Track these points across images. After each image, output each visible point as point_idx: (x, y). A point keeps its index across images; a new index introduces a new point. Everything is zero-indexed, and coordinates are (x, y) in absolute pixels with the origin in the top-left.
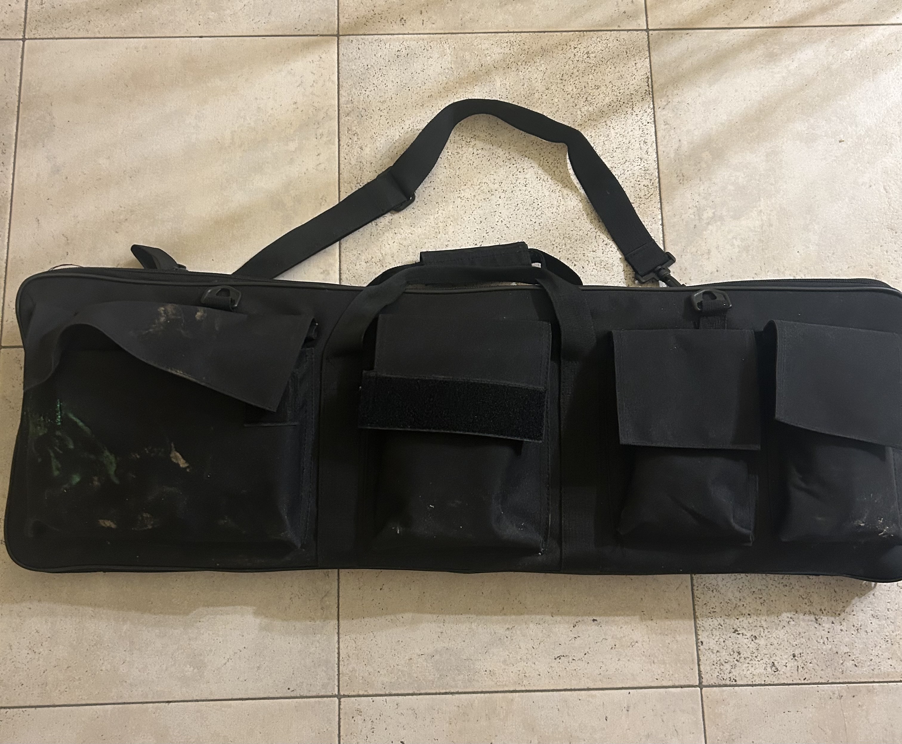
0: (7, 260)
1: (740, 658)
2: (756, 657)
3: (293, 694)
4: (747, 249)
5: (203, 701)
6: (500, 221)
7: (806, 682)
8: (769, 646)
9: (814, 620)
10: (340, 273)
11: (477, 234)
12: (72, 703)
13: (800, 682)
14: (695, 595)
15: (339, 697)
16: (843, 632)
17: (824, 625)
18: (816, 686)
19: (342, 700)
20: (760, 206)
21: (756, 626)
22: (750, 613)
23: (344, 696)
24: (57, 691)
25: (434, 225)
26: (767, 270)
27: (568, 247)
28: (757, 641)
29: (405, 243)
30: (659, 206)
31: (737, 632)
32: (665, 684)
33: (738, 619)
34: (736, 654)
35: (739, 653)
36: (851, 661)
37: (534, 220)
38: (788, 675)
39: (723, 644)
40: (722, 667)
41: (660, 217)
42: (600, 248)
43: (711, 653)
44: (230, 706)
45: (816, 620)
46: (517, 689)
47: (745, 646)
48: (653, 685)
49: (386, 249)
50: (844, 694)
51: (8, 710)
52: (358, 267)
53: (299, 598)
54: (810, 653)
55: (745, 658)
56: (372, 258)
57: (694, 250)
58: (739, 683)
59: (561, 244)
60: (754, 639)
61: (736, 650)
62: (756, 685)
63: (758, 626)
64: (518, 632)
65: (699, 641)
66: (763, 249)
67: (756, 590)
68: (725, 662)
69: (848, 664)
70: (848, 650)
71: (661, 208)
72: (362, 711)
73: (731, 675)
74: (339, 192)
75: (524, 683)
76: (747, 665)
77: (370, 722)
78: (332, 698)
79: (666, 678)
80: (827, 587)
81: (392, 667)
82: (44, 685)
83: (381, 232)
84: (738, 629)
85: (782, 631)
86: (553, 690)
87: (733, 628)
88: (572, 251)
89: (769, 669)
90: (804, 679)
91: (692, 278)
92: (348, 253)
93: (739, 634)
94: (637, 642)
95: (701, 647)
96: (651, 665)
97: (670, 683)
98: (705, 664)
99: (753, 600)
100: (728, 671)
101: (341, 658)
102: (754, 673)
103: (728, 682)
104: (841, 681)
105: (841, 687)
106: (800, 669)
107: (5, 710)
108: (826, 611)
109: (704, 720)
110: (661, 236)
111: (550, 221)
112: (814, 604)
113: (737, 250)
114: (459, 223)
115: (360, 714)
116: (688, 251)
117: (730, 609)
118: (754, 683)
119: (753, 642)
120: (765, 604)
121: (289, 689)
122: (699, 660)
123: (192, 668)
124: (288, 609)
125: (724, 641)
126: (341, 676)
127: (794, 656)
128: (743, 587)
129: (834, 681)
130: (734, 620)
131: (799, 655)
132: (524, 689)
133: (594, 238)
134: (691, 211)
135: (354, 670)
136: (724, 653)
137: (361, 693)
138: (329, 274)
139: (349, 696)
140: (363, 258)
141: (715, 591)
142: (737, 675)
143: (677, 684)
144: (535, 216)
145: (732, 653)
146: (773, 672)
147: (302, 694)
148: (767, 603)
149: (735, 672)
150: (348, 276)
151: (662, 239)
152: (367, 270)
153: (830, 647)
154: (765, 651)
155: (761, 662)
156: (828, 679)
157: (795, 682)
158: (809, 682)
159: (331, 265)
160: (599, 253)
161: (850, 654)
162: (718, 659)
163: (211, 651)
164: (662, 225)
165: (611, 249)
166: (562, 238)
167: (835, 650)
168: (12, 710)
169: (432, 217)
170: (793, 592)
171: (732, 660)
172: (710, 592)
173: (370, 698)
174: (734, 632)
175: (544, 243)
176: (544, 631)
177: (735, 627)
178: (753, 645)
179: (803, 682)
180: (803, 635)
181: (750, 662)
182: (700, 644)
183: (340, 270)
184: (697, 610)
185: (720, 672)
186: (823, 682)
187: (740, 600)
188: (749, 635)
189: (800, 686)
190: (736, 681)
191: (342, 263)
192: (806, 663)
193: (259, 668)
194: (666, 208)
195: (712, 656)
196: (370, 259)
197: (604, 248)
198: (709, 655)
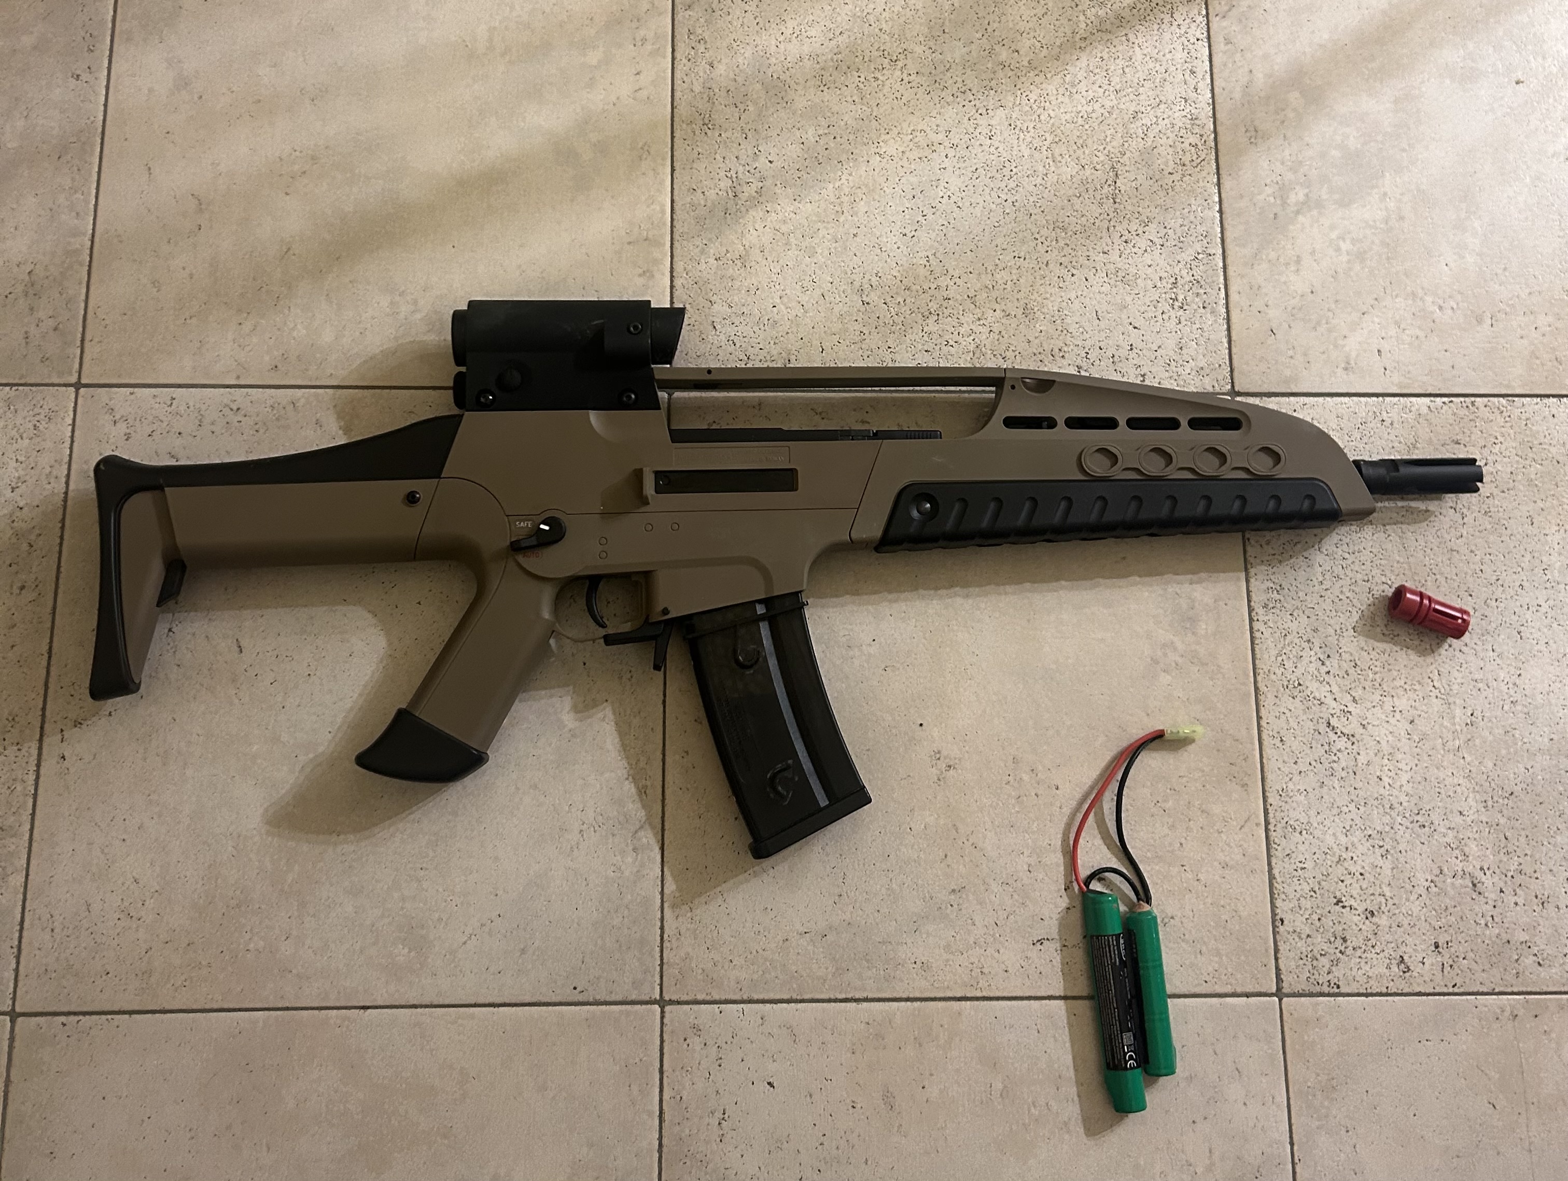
0: (93, 236)
1: (1346, 948)
2: (1373, 947)
3: (581, 998)
4: (1361, 256)
5: (426, 1006)
6: (946, 197)
7: (1456, 990)
8: (1395, 928)
9: (1471, 885)
10: (672, 277)
11: (907, 217)
12: (195, 1007)
13: (1445, 990)
14: (1272, 839)
15: (662, 1003)
16: (1518, 908)
17: (1486, 895)
18: (1473, 997)
19: (668, 1008)
20: (1383, 186)
21: (1373, 894)
22: (1362, 871)
23: (671, 1002)
24: (169, 986)
25: (833, 199)
26: (1394, 294)
27: (1061, 243)
28: (1374, 920)
29: (784, 229)
30: (1215, 180)
31: (1341, 904)
32: (1219, 989)
33: (1342, 881)
34: (1339, 941)
35: (1344, 940)
36: (1531, 957)
37: (1004, 197)
38: (1427, 979)
39: (1318, 924)
40: (1315, 963)
41: (1217, 199)
42: (1116, 247)
43: (1297, 939)
44: (472, 1017)
45: (1474, 885)
46: (968, 995)
47: (1354, 927)
48: (1198, 990)
49: (751, 238)
50: (1521, 1012)
51: (81, 1017)
52: (703, 266)
53: (595, 831)
54: (1463, 941)
55: (1354, 949)
56: (727, 251)
57: (1273, 255)
58: (1343, 990)
59: (1049, 240)
60: (1369, 915)
61: (1339, 934)
62: (1372, 995)
63: (1377, 893)
64: (971, 897)
65: (1278, 917)
66: (1388, 258)
67: (1374, 833)
68: (1321, 955)
69: (1526, 960)
70: (1527, 938)
71: (1219, 184)
72: (701, 1027)
73: (1330, 977)
74: (673, 137)
75: (980, 985)
76: (1358, 960)
77: (715, 1048)
78: (649, 1006)
79: (1220, 979)
80: (1492, 831)
81: (754, 952)
82: (146, 976)
83: (743, 209)
84: (1343, 899)
85: (1417, 903)
86: (1029, 998)
87: (1335, 897)
88: (1067, 250)
89: (1395, 968)
90: (1454, 986)
91: (1270, 303)
92: (685, 242)
93: (1344, 907)
94: (1172, 918)
95: (1281, 929)
96: (1196, 957)
97: (1228, 989)
98: (1288, 958)
99: (1369, 849)
100: (1326, 970)
101: (666, 936)
102: (1370, 974)
103: (1326, 989)
104: (1515, 990)
105: (1514, 999)
106: (1447, 968)
107: (77, 1018)
108: (1491, 871)
109: (1284, 1052)
110: (1219, 230)
111: (1032, 199)
112: (1471, 858)
113: (1345, 258)
114: (877, 197)
115: (699, 1033)
116: (1264, 257)
117: (1329, 863)
118: (1369, 991)
119: (1367, 922)
120: (1389, 857)
121: (575, 988)
122: (1276, 951)
123: (406, 950)
124: (576, 850)
125: (1319, 919)
126: (665, 967)
127: (1437, 946)
128: (1351, 826)
129: (1502, 989)
130: (1337, 883)
131: (1445, 945)
132: (979, 994)
133: (1105, 231)
134: (1269, 190)
135: (687, 956)
136: (1319, 940)
137: (700, 997)
138: (653, 276)
139: (679, 1003)
140: (712, 251)
141: (1304, 832)
142: (1341, 978)
143: (1239, 990)
144: (1006, 190)
145: (1333, 939)
146: (1401, 974)
147: (598, 997)
148: (1392, 855)
149: (1337, 972)
150: (685, 282)
151: (1220, 235)
152: (719, 272)
153: (1497, 931)
154: (1389, 937)
155: (1382, 955)
156: (1493, 986)
157: (1438, 990)
158: (1462, 990)
159: (656, 262)
160: (1114, 256)
161: (1529, 944)
162: (1309, 949)
163: (440, 919)
164: (1221, 211)
165: (1134, 250)
166: (1051, 227)
167: (1505, 937)
168: (87, 1017)
169: (831, 186)
170: (1436, 837)
171: (1332, 951)
172: (1297, 834)
173: (716, 1006)
174: (1337, 904)
175: (1021, 235)
176: (1016, 897)
177: (1338, 894)
178: (1367, 927)
179: (1451, 990)
180: (1451, 910)
181: (1364, 956)
182: (1278, 923)
183: (672, 272)
184: (1273, 864)
185: (1312, 971)
186: (1485, 990)
187: (1347, 849)
188: (1361, 909)
189: (1446, 997)
190: (1338, 987)
191: (675, 259)
192: (1456, 959)
193: (523, 951)
194: (1227, 184)
195: (1299, 944)
196: (723, 255)
197: (1122, 249)
198: (1293, 942)
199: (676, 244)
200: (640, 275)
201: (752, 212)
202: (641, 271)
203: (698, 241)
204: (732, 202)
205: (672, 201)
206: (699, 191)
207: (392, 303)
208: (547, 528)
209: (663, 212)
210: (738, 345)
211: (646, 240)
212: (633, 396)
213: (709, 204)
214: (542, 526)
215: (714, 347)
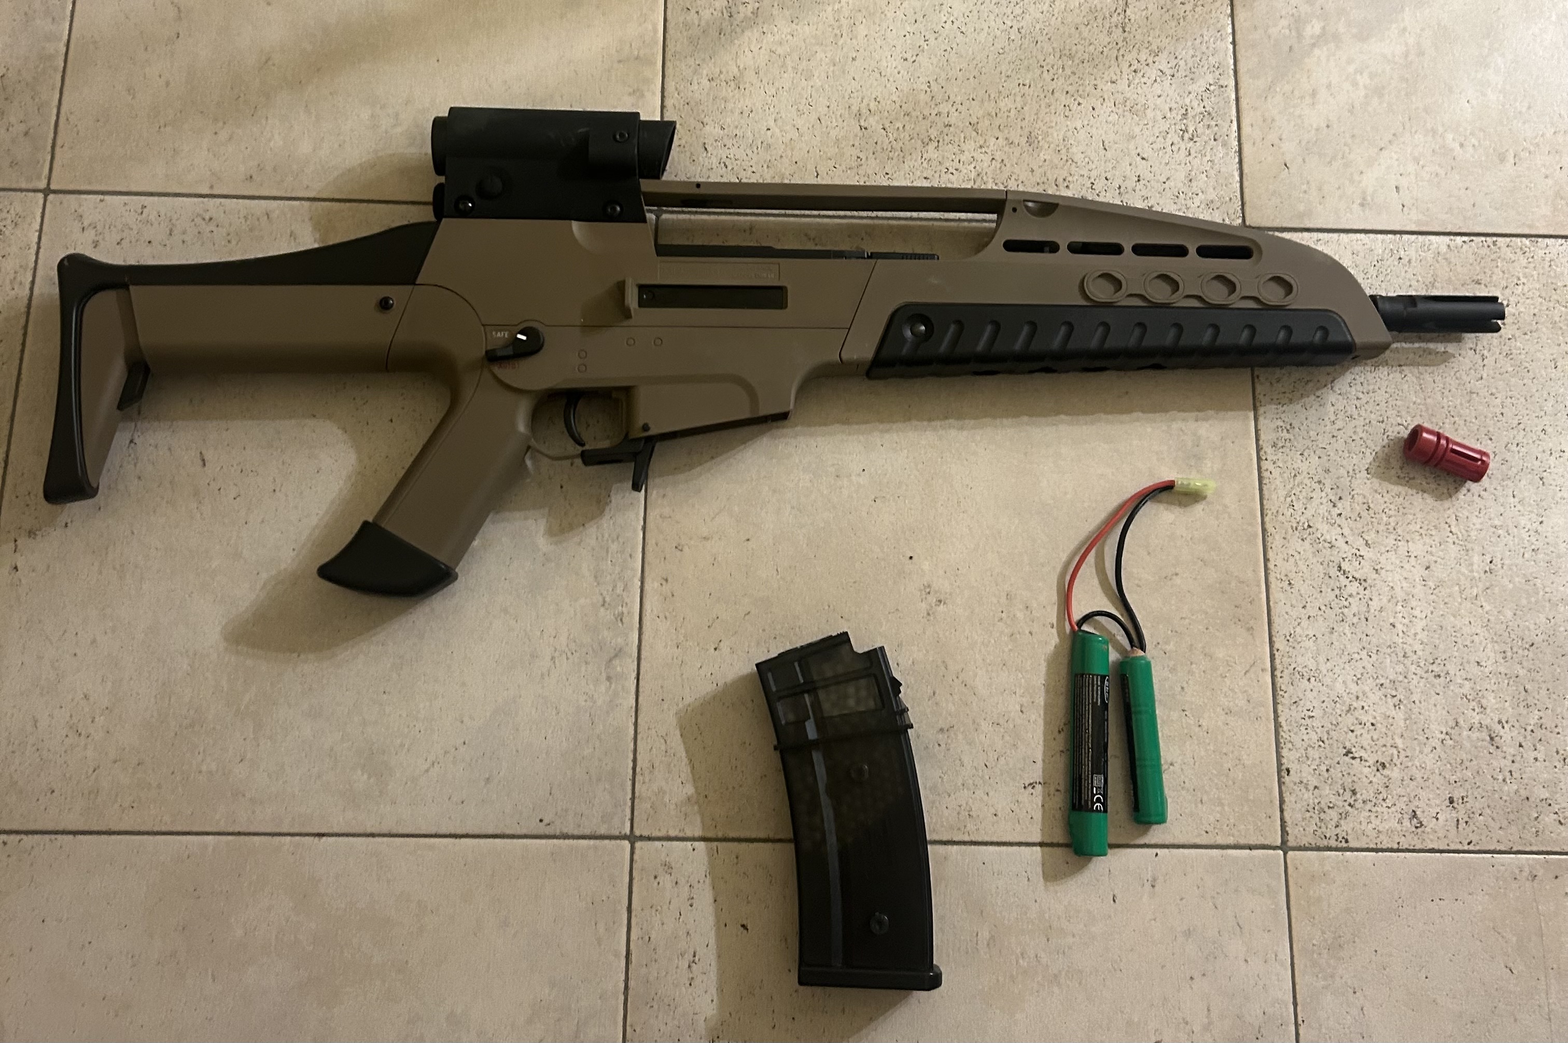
0: (69, 41)
1: (1355, 800)
2: (1384, 800)
3: (549, 830)
4: (1379, 91)
5: (384, 835)
6: (949, 22)
7: (1471, 847)
8: (1407, 781)
9: (1488, 738)
10: (663, 97)
11: (909, 42)
12: (143, 829)
13: (1460, 847)
14: (1278, 686)
15: (632, 838)
16: (1538, 764)
17: (1505, 749)
18: (1489, 855)
19: (638, 845)
20: (1403, 20)
21: (1385, 746)
22: (1374, 721)
23: (642, 838)
24: (116, 806)
25: (833, 22)
26: (1413, 130)
27: (1068, 71)
28: (1386, 772)
29: (780, 51)
30: (1229, 11)
31: (1351, 755)
32: (1220, 840)
33: (1352, 731)
34: (1348, 794)
35: (1354, 792)
36: (1552, 815)
37: (1009, 23)
38: (1441, 835)
39: (1326, 775)
40: (1322, 816)
41: (1230, 30)
42: (1125, 76)
43: (1304, 790)
44: (431, 848)
45: (1492, 739)
46: (956, 839)
47: (1365, 779)
48: (1198, 841)
49: (746, 60)
50: (1540, 873)
51: (23, 836)
52: (695, 87)
53: (567, 659)
54: (1479, 797)
55: (1364, 802)
56: (721, 72)
57: (1288, 88)
58: (1352, 844)
59: (1055, 67)
60: (1380, 768)
61: (1348, 786)
62: (1383, 850)
63: (1388, 745)
64: (960, 737)
65: (1284, 767)
66: (1407, 94)
67: (1387, 683)
68: (1329, 807)
69: (1547, 819)
70: (1547, 795)
71: (1232, 15)
72: (673, 865)
73: (1338, 830)
75: (968, 828)
76: (1368, 814)
77: (687, 888)
78: (618, 841)
79: (1221, 829)
80: (1511, 683)
81: (731, 789)
82: (92, 796)
83: (738, 30)
84: (1353, 750)
85: (1432, 755)
86: (1020, 844)
87: (1345, 748)
88: (1074, 79)
89: (1406, 823)
90: (1469, 844)
91: (1284, 137)
92: (678, 63)
93: (1354, 758)
94: (1172, 764)
95: (1287, 779)
96: (1196, 807)
97: (1231, 841)
98: (1293, 810)
99: (1381, 699)
100: (1334, 823)
101: (638, 769)
102: (1381, 829)
103: (1333, 843)
104: (1534, 849)
105: (1533, 859)
106: (1462, 825)
107: (18, 837)
108: (1510, 725)
109: (1288, 908)
110: (1232, 62)
111: (1038, 27)
112: (1488, 711)
113: (1362, 93)
114: (877, 21)
115: (669, 871)
116: (1278, 89)
117: (1339, 712)
118: (1379, 846)
119: (1378, 774)
120: (1402, 707)
121: (541, 821)
122: (1282, 802)
123: (365, 776)
124: (546, 678)
125: (1327, 770)
126: (636, 801)
127: (1451, 801)
128: (1362, 674)
129: (1520, 848)
130: (1346, 733)
131: (1461, 801)
132: (967, 838)
133: (1114, 59)
134: (1284, 22)
135: (661, 791)
136: (1327, 792)
137: (673, 833)
138: (642, 96)
139: (649, 839)
140: (705, 72)
141: (1313, 679)
142: (1350, 832)
143: (1242, 841)
144: (1011, 17)
145: (1341, 791)
146: (1414, 829)
147: (565, 831)
148: (1405, 705)
149: (1346, 826)
150: (676, 102)
151: (1232, 67)
152: (712, 94)
153: (1516, 787)
154: (1401, 791)
155: (1393, 809)
156: (1511, 844)
157: (1452, 847)
158: (1478, 848)
159: (648, 81)
160: (1122, 85)
161: (1550, 802)
162: (1316, 801)
163: (402, 745)
164: (1234, 43)
165: (1143, 80)
166: (1058, 55)
167: (1524, 793)
168: (30, 836)
169: (829, 9)
170: (1452, 688)
171: (1341, 804)
172: (1305, 681)
173: (689, 843)
174: (1346, 755)
175: (1026, 63)
176: (1007, 738)
177: (1348, 745)
178: (1378, 779)
179: (1466, 847)
180: (1468, 764)
181: (1374, 809)
182: (1284, 773)
183: (663, 91)
184: (1279, 711)
185: (1319, 824)
186: (1503, 848)
187: (1357, 698)
188: (1371, 762)
189: (1462, 855)
190: (1347, 841)
191: (666, 79)
192: (1472, 815)
193: (488, 780)
194: (1241, 15)
195: (1306, 796)
196: (716, 75)
197: (1131, 78)
198: (1299, 793)
199: (668, 64)
200: (630, 94)
201: (748, 33)
202: (631, 90)
203: (691, 61)
204: (727, 23)
205: (665, 20)
206: (693, 11)
207: (372, 116)
208: (524, 338)
209: (655, 31)
210: (730, 168)
211: (637, 58)
212: (618, 209)
213: (703, 23)
214: (519, 336)
215: (704, 170)
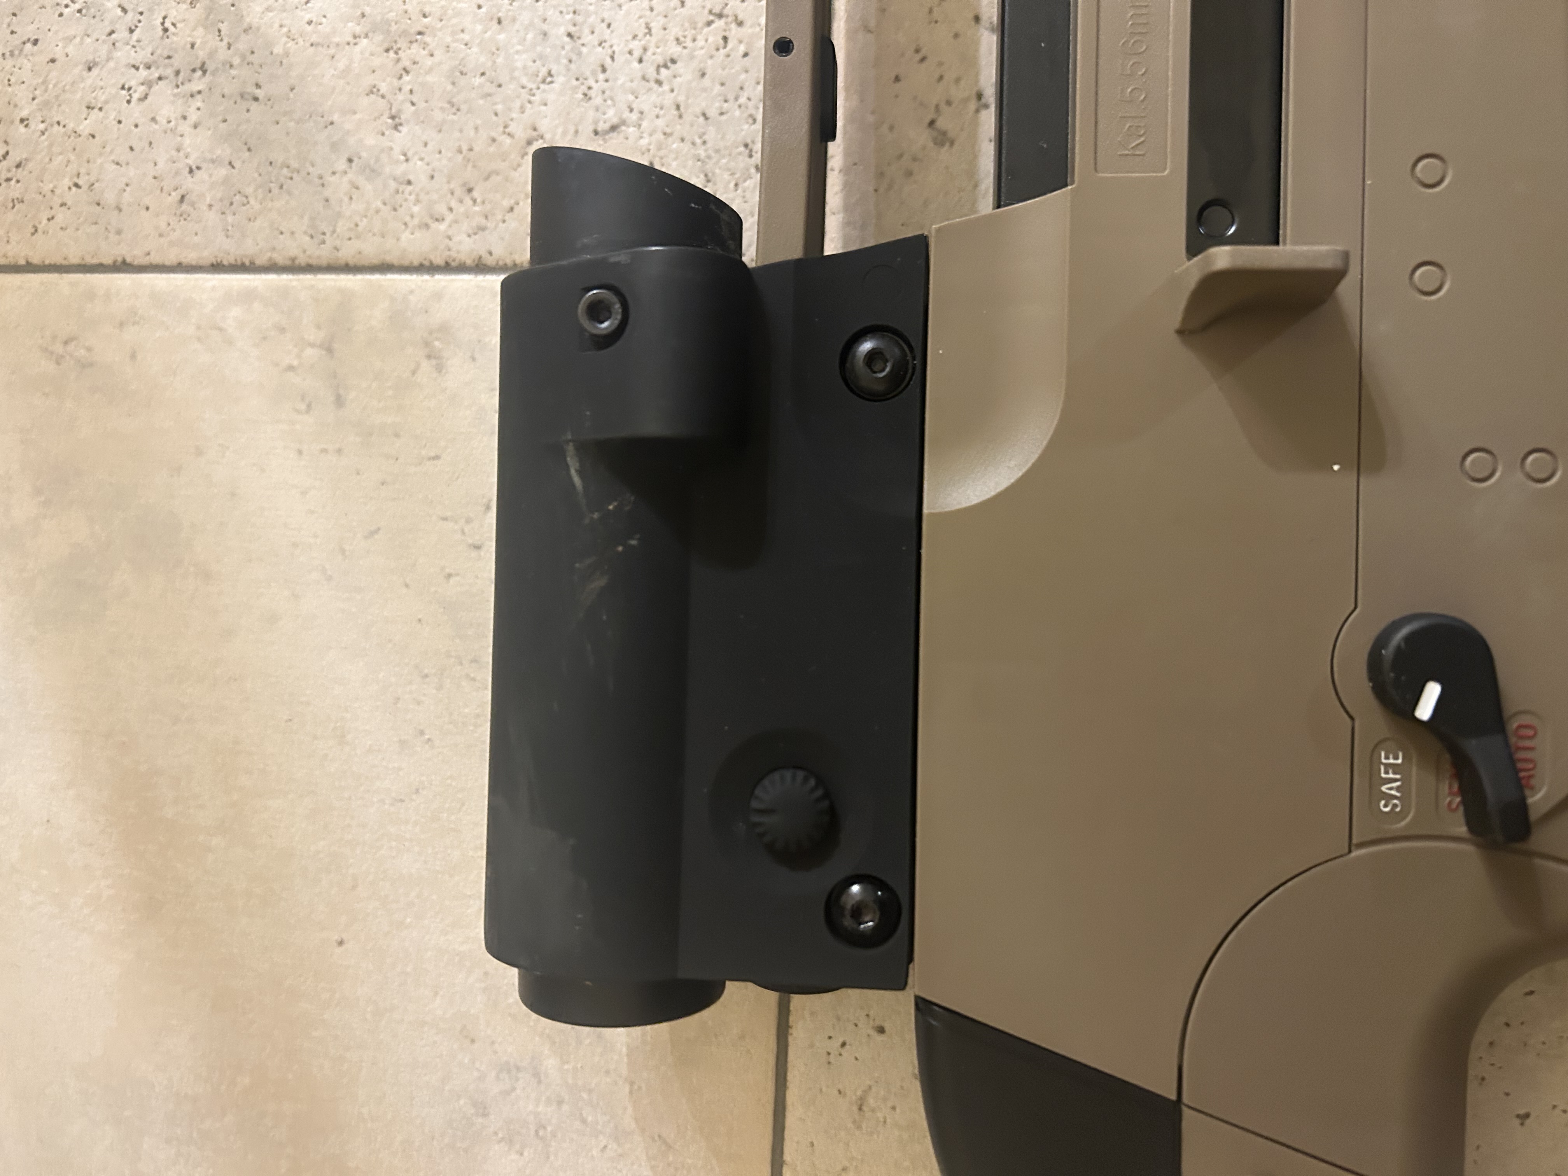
199: (347, 253)
200: (439, 368)
201: (253, 14)
202: (426, 365)
203: (338, 186)
205: (217, 267)
206: (189, 183)
208: (1432, 692)
209: (248, 297)
211: (330, 350)
212: (867, 346)
213: (224, 151)
214: (1425, 710)
